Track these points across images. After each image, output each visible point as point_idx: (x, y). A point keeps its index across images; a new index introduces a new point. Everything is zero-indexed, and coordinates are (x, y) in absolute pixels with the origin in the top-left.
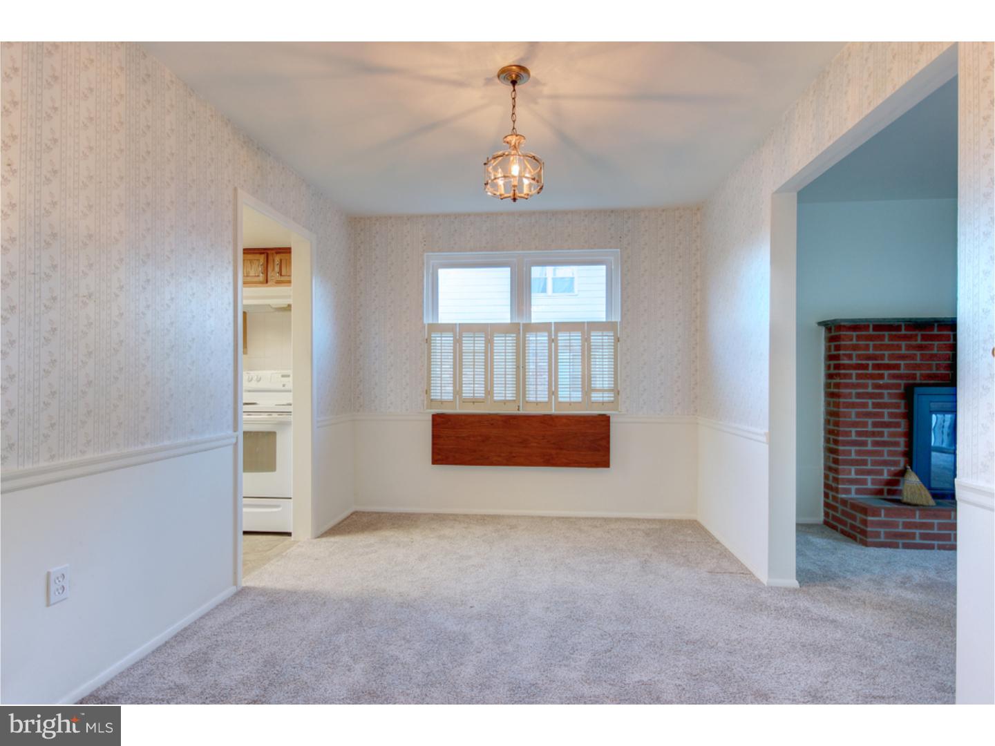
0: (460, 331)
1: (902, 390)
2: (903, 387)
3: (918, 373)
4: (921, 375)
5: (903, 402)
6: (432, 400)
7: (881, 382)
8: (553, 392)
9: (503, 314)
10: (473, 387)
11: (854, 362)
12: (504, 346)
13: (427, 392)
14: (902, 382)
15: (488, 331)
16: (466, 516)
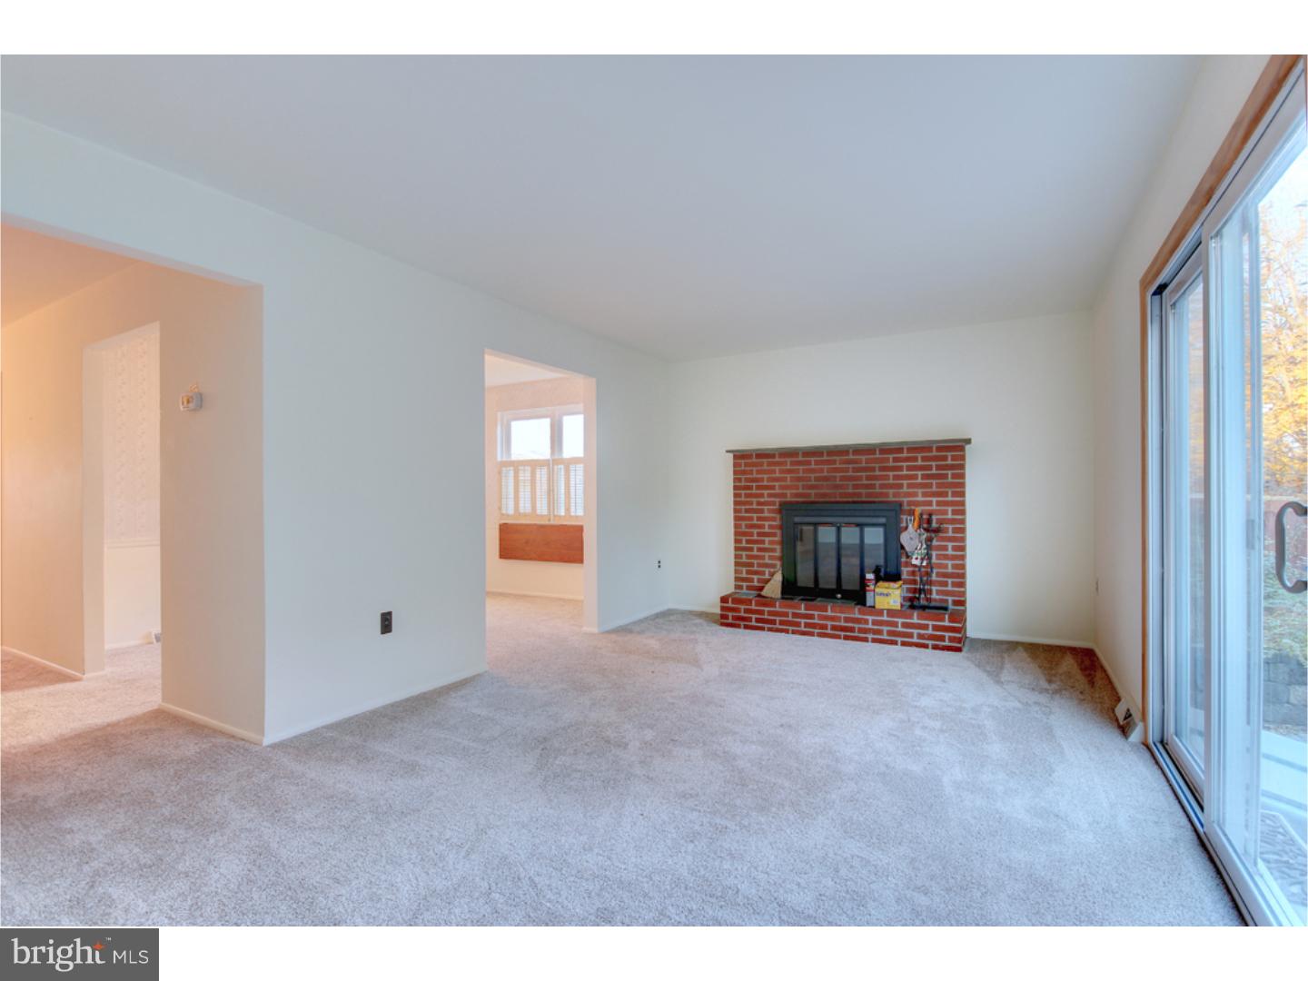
0: (517, 465)
1: (777, 507)
2: (777, 504)
3: (788, 492)
4: (791, 494)
5: (778, 516)
6: (503, 515)
7: (762, 500)
8: (568, 510)
9: (544, 452)
10: (525, 506)
11: (743, 484)
12: (542, 475)
13: (500, 508)
14: (777, 500)
15: (534, 464)
16: (510, 594)
